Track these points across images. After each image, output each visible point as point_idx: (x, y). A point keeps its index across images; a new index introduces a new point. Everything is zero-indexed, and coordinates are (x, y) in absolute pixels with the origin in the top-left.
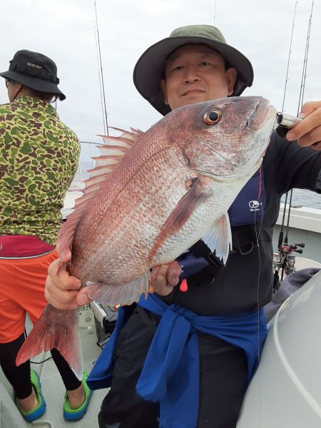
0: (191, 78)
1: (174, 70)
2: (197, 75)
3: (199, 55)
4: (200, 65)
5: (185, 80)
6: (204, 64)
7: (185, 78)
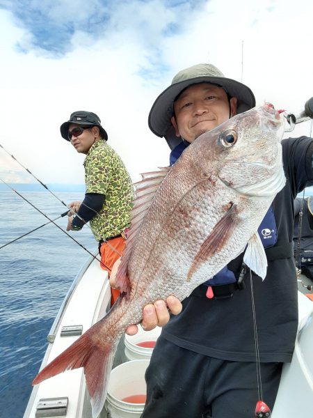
0: (200, 111)
1: (184, 107)
2: (205, 108)
3: (204, 92)
4: (206, 99)
5: (195, 114)
6: (209, 98)
7: (194, 112)
